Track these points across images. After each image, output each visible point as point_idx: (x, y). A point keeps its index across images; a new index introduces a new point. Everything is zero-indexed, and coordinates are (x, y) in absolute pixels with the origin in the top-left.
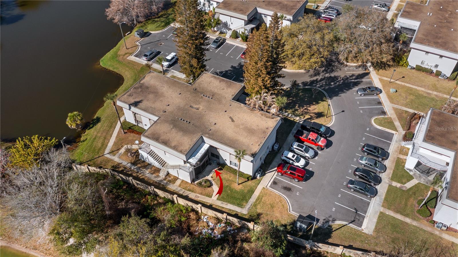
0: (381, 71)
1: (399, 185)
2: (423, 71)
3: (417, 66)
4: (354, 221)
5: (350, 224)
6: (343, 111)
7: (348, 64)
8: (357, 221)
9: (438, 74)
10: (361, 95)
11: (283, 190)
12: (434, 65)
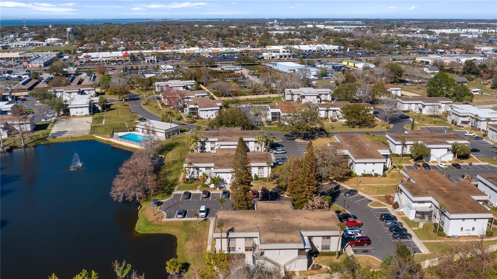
0: (345, 182)
1: (417, 228)
2: (368, 176)
3: (362, 174)
4: (415, 252)
5: (415, 254)
6: (348, 207)
7: (323, 184)
8: (416, 251)
9: (376, 175)
10: (349, 196)
11: (363, 253)
12: (371, 171)
